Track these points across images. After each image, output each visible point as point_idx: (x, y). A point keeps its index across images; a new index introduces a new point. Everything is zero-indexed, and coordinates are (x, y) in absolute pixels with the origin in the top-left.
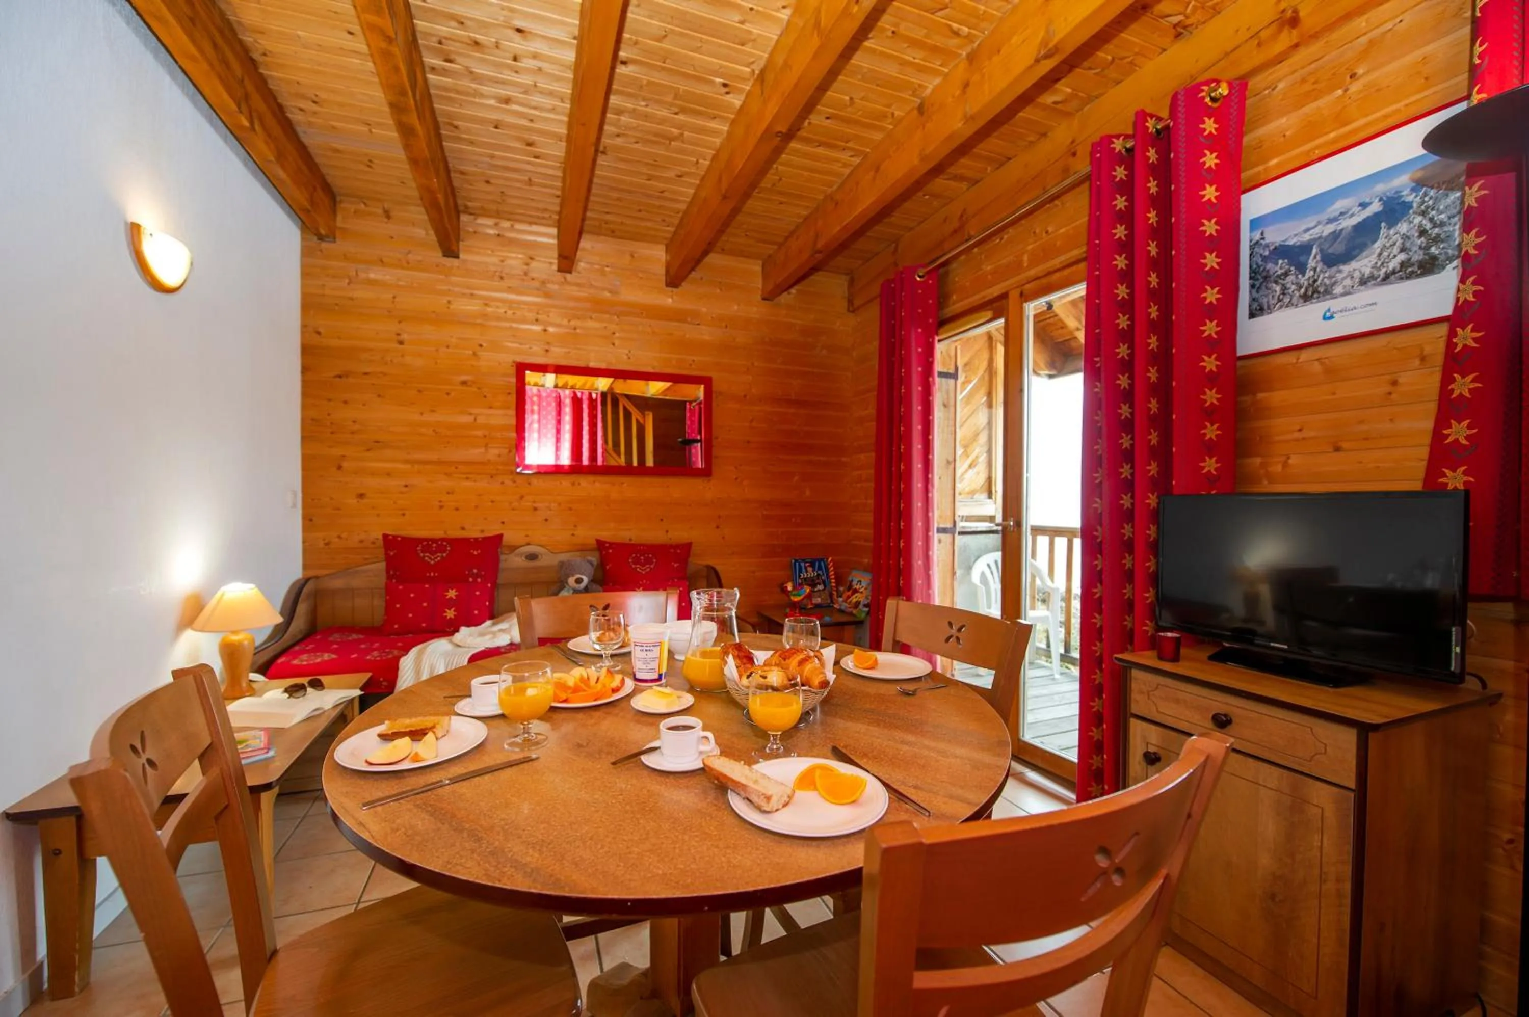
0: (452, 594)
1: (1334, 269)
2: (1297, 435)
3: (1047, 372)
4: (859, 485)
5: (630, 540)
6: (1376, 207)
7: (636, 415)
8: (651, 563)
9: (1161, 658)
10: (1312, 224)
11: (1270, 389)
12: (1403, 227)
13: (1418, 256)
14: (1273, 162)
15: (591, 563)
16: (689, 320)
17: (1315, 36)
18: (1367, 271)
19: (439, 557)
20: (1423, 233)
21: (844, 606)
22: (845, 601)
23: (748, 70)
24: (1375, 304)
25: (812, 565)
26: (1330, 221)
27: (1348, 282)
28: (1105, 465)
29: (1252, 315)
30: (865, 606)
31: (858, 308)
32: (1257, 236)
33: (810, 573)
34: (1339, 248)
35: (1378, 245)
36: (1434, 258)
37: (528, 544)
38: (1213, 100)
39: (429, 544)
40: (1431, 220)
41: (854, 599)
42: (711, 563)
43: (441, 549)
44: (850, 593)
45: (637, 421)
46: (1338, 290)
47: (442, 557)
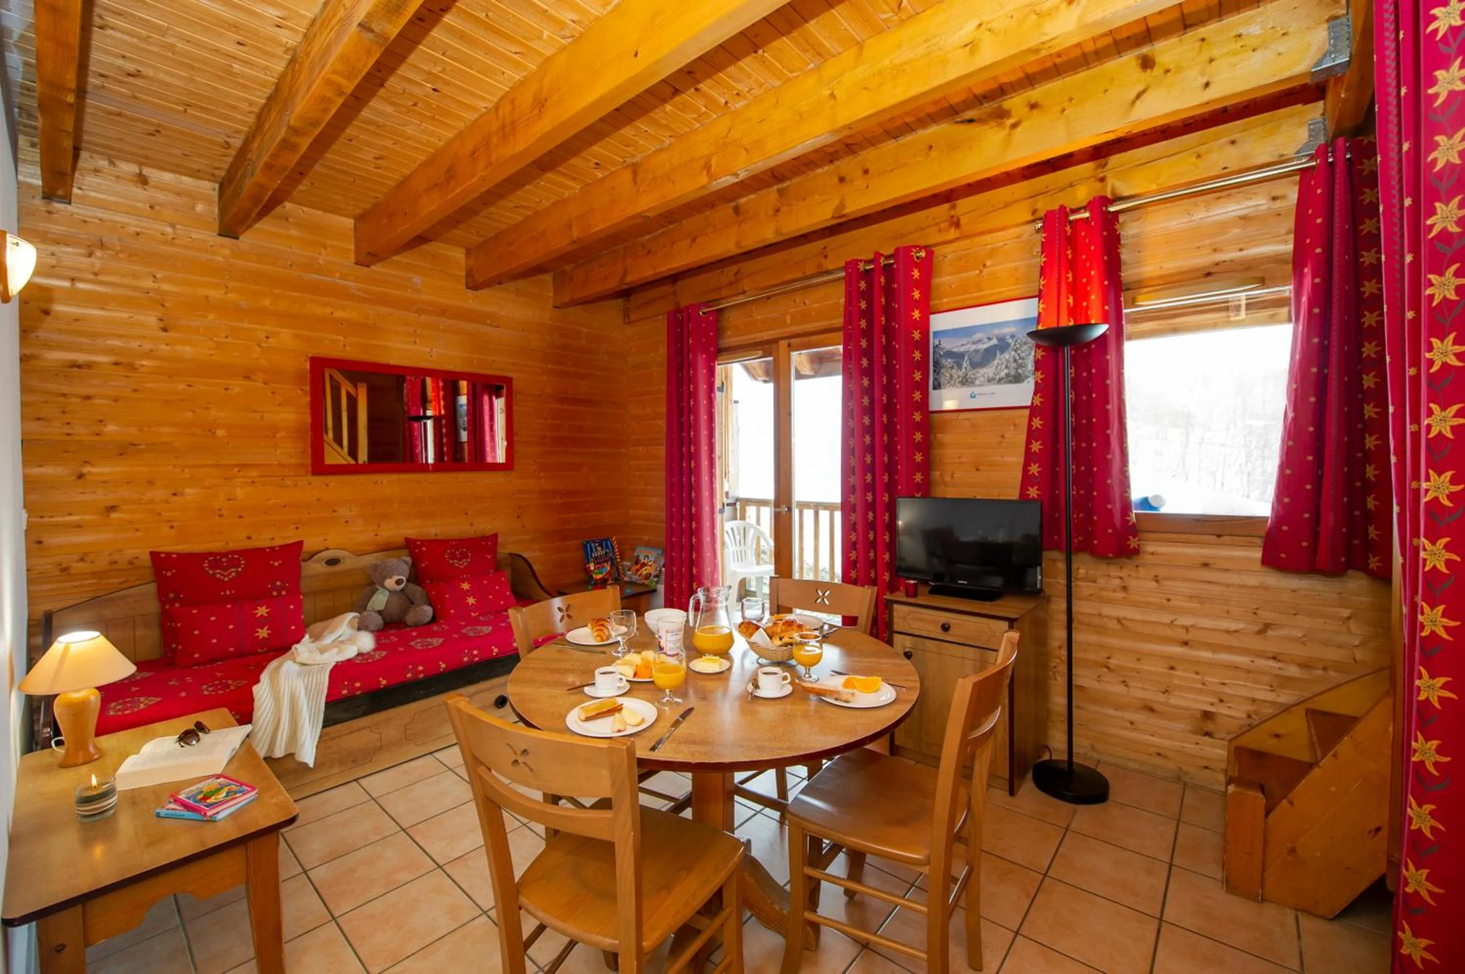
0: (262, 611)
1: (975, 371)
2: (957, 460)
3: (763, 378)
4: (638, 473)
5: (436, 535)
6: (994, 342)
7: (346, 387)
8: (467, 557)
9: (907, 595)
10: (965, 343)
11: (943, 433)
12: (1007, 356)
13: (1013, 373)
14: (946, 300)
15: (406, 562)
16: (488, 322)
17: (967, 237)
18: (991, 375)
19: (233, 572)
20: (1015, 361)
21: (635, 578)
22: (636, 573)
23: (621, 160)
24: (994, 393)
25: (601, 545)
26: (974, 343)
27: (982, 379)
28: (857, 473)
29: (935, 388)
30: (655, 577)
31: (634, 321)
32: (937, 343)
33: (600, 552)
34: (977, 358)
35: (996, 362)
36: (1020, 375)
37: (327, 549)
38: (918, 258)
39: (216, 559)
40: (1019, 355)
41: (644, 571)
42: (514, 551)
43: (234, 563)
44: (638, 566)
45: (349, 394)
46: (977, 382)
47: (237, 572)
